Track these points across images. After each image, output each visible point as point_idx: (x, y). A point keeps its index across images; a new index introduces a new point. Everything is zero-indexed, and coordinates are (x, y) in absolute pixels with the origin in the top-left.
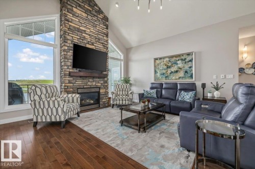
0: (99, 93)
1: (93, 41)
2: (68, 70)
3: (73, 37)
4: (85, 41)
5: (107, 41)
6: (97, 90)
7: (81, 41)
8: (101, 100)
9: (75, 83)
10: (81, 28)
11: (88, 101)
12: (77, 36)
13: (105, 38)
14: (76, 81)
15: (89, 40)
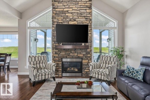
0: (81, 62)
1: (75, 17)
2: (55, 44)
3: (58, 19)
4: (68, 20)
5: (90, 13)
6: (80, 60)
7: (65, 20)
8: (83, 70)
9: (60, 54)
10: (65, 10)
11: (72, 69)
12: (62, 17)
13: (88, 11)
14: (61, 53)
15: (71, 18)
